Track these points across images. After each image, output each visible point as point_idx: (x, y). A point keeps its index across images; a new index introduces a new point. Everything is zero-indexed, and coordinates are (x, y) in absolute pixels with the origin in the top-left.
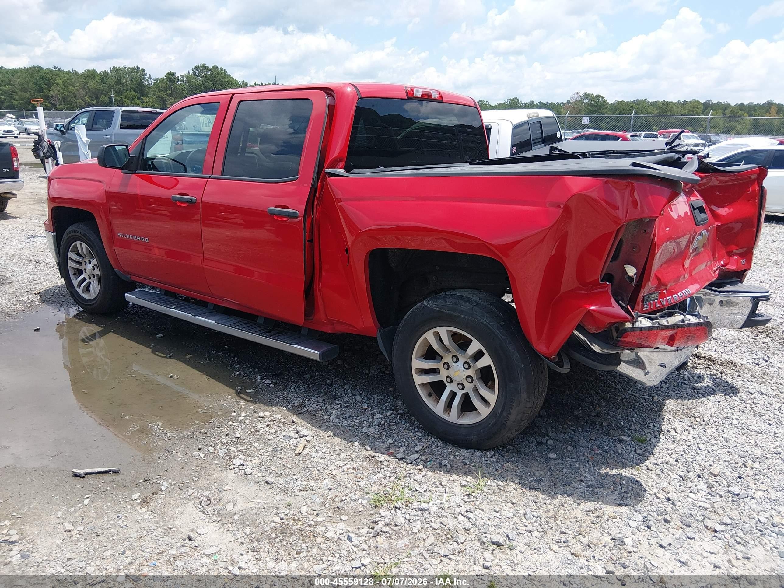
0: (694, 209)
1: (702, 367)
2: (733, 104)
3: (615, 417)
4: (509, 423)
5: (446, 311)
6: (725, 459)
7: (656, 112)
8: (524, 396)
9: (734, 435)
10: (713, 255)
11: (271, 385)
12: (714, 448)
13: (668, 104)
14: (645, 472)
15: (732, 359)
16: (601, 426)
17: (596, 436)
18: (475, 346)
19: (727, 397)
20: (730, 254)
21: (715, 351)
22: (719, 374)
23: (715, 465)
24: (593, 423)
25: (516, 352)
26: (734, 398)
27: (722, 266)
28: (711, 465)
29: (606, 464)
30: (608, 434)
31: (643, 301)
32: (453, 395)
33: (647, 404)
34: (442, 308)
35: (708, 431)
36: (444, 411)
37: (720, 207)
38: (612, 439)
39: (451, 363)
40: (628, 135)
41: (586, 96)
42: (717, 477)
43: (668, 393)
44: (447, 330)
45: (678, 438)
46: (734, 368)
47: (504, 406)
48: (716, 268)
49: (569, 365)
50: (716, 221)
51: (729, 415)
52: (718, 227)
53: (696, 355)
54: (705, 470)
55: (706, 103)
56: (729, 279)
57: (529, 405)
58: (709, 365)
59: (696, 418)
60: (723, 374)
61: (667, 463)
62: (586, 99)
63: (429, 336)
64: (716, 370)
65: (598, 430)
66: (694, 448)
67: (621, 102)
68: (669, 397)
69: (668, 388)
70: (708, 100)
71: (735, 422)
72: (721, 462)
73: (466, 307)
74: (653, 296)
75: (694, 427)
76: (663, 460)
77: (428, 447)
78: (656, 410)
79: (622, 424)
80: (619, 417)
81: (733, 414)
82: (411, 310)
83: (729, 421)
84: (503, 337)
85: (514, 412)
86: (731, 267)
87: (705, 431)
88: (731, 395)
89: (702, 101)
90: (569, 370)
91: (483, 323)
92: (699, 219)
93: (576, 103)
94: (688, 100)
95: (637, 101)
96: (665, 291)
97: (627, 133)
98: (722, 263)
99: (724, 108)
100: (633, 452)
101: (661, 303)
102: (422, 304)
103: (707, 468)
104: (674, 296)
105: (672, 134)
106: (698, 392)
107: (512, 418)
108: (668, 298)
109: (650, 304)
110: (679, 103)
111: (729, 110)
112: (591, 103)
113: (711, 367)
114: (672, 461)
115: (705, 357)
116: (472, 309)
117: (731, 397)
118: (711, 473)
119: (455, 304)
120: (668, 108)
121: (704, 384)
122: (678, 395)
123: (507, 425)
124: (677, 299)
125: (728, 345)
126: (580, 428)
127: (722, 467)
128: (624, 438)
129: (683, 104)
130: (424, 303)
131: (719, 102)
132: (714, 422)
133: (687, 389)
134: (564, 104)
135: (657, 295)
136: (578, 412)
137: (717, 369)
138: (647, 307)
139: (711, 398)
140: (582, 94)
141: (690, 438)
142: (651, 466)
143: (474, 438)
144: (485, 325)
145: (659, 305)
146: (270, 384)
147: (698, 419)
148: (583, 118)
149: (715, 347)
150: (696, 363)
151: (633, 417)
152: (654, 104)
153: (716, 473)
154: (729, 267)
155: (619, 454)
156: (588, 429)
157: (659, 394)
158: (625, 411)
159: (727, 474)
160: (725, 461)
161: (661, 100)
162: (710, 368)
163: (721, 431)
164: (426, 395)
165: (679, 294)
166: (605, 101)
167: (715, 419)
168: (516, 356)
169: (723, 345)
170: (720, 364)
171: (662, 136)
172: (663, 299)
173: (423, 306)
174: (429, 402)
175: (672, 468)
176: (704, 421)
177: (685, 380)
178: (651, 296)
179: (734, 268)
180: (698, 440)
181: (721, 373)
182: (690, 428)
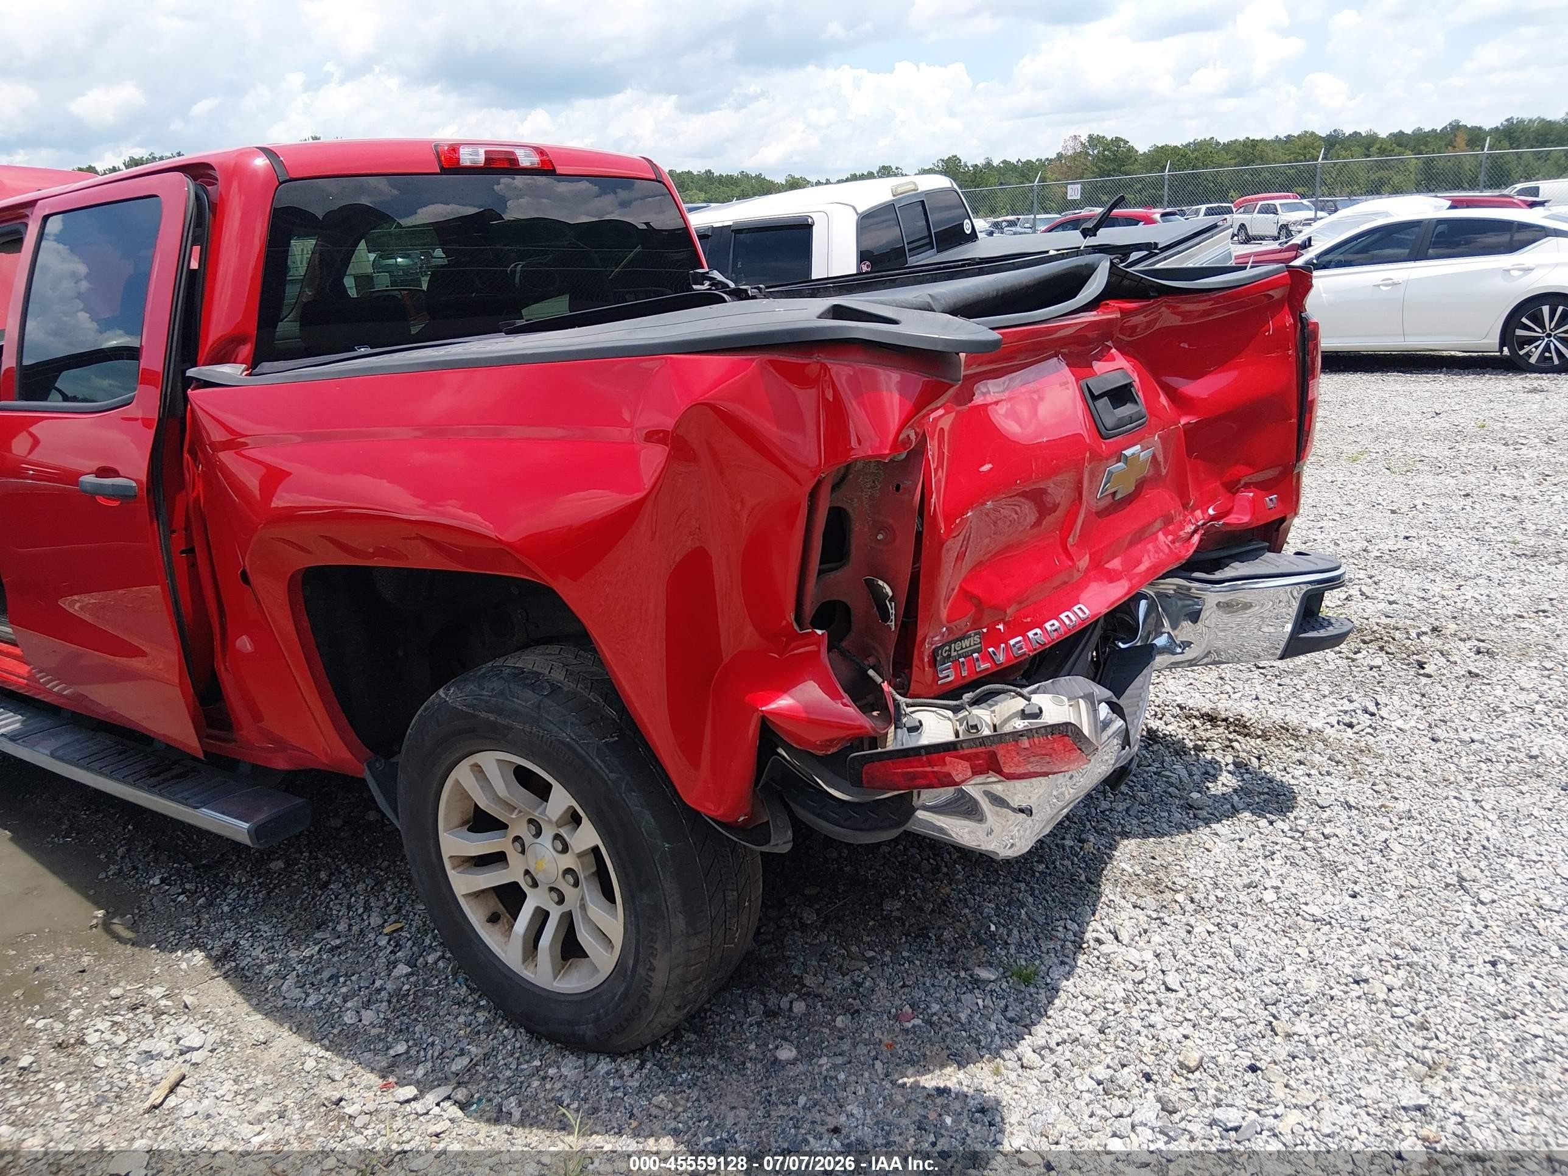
0: (1095, 398)
1: (1216, 745)
2: (1383, 134)
3: (978, 909)
4: (655, 993)
5: (483, 715)
6: (1223, 1014)
7: (1233, 162)
8: (679, 923)
9: (1260, 936)
10: (1181, 497)
11: (180, 898)
12: (1205, 981)
13: (1252, 144)
14: (1013, 1076)
15: (1293, 719)
16: (940, 942)
17: (921, 972)
18: (561, 799)
19: (1263, 823)
20: (1232, 488)
21: (1257, 698)
22: (1254, 761)
23: (1197, 1034)
24: (923, 934)
25: (647, 812)
26: (1279, 824)
27: (1213, 518)
28: (1186, 1037)
29: (921, 1063)
30: (951, 963)
31: (933, 662)
32: (542, 916)
33: (1066, 862)
34: (473, 707)
35: (1196, 930)
36: (524, 961)
37: (1196, 375)
38: (956, 977)
39: (528, 838)
40: (1156, 213)
41: (1094, 141)
42: (1197, 1073)
43: (1123, 826)
44: (498, 761)
45: (1120, 959)
46: (1291, 742)
47: (637, 951)
48: (1190, 528)
49: (790, 833)
50: (1186, 414)
51: (1256, 877)
52: (1188, 430)
53: (1208, 715)
54: (1170, 1054)
55: (1330, 136)
56: (1239, 546)
57: (695, 943)
58: (1231, 741)
59: (1176, 891)
60: (1264, 760)
61: (1077, 1040)
62: (1094, 147)
63: (462, 774)
64: (1248, 753)
65: (930, 952)
66: (1153, 987)
67: (1162, 147)
68: (1126, 835)
69: (1127, 810)
70: (1335, 131)
71: (1269, 896)
72: (1215, 1023)
73: (525, 699)
74: (966, 643)
75: (1166, 920)
76: (1064, 1033)
77: (486, 1057)
78: (1083, 878)
79: (993, 928)
80: (989, 908)
81: (1268, 873)
82: (419, 712)
83: (1256, 893)
84: (612, 776)
85: (660, 963)
86: (1240, 518)
87: (1189, 932)
88: (1272, 817)
89: (1323, 133)
90: (789, 846)
91: (562, 742)
92: (1109, 422)
93: (1074, 157)
94: (1296, 133)
95: (1195, 144)
96: (1001, 627)
97: (1153, 210)
98: (1211, 511)
99: (1366, 143)
100: (998, 1016)
101: (990, 658)
102: (439, 696)
103: (1175, 1045)
104: (1030, 634)
105: (1260, 203)
106: (1195, 816)
107: (660, 978)
108: (1012, 642)
109: (958, 667)
110: (1277, 140)
111: (1378, 146)
112: (1104, 155)
113: (1235, 744)
114: (1089, 1032)
115: (1225, 720)
116: (539, 706)
117: (1271, 823)
118: (1182, 1065)
119: (502, 693)
120: (1257, 153)
121: (1216, 789)
122: (1148, 827)
123: (651, 996)
124: (1043, 639)
125: (1288, 681)
126: (888, 952)
127: (1213, 1040)
128: (984, 974)
129: (1286, 142)
130: (441, 692)
131: (1356, 133)
132: (1219, 900)
133: (1173, 808)
134: (1051, 160)
135: (977, 639)
136: (893, 906)
137: (1248, 748)
138: (948, 675)
139: (1222, 828)
140: (1084, 138)
141: (1148, 955)
142: (1030, 1057)
143: (588, 1031)
144: (568, 745)
145: (983, 666)
146: (179, 894)
147: (1180, 897)
148: (1069, 187)
149: (1259, 688)
150: (1201, 739)
151: (1023, 905)
152: (1228, 147)
153: (1192, 1064)
154: (1232, 519)
155: (962, 1025)
156: (905, 954)
157: (1104, 829)
158: (1007, 890)
159: (1221, 1060)
160: (1225, 1019)
161: (1241, 138)
162: (1233, 748)
163: (1230, 928)
164: (484, 919)
165: (1047, 626)
166: (1131, 149)
167: (1220, 894)
168: (647, 821)
169: (1277, 681)
170: (1259, 733)
171: (1242, 210)
172: (997, 647)
173: (437, 701)
174: (490, 936)
175: (1087, 1053)
176: (1192, 901)
177: (1172, 785)
178: (957, 646)
179: (1246, 519)
180: (1168, 963)
181: (1259, 758)
182: (1155, 925)
